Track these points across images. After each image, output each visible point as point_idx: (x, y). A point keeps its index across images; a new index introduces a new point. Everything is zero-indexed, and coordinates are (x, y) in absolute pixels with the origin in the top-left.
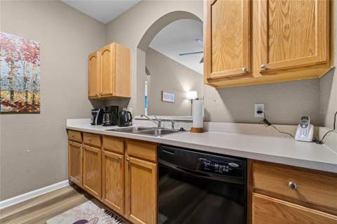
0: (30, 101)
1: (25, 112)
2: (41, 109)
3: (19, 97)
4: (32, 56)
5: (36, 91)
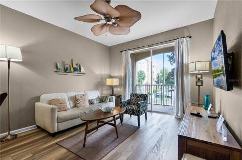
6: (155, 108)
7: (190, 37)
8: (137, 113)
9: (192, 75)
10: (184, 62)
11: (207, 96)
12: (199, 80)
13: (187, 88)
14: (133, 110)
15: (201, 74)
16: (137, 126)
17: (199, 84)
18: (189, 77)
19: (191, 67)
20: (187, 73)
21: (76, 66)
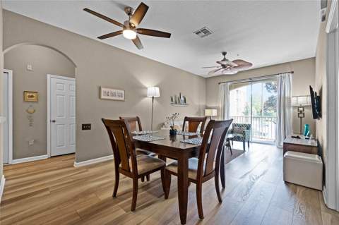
6: (254, 139)
7: (293, 72)
8: (243, 139)
9: (294, 107)
10: (286, 95)
11: (307, 125)
12: (301, 111)
13: (289, 119)
14: (239, 137)
15: (303, 107)
17: (301, 115)
18: (292, 109)
19: (294, 101)
20: (290, 106)
21: (182, 99)
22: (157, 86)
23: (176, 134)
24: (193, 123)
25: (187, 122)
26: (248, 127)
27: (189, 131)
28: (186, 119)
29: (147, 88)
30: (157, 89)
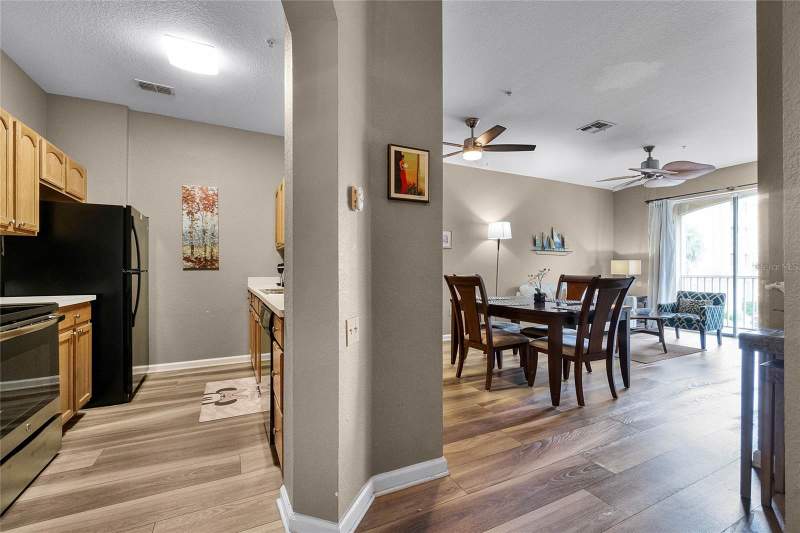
0: (208, 255)
1: (204, 268)
2: (221, 264)
3: (199, 252)
4: (210, 204)
5: (214, 244)
8: (700, 326)
14: (689, 321)
16: (700, 347)
21: (557, 239)
22: (504, 220)
23: (544, 302)
24: (574, 285)
25: (565, 286)
26: (718, 300)
27: (568, 299)
28: (563, 279)
29: (486, 224)
30: (507, 226)
